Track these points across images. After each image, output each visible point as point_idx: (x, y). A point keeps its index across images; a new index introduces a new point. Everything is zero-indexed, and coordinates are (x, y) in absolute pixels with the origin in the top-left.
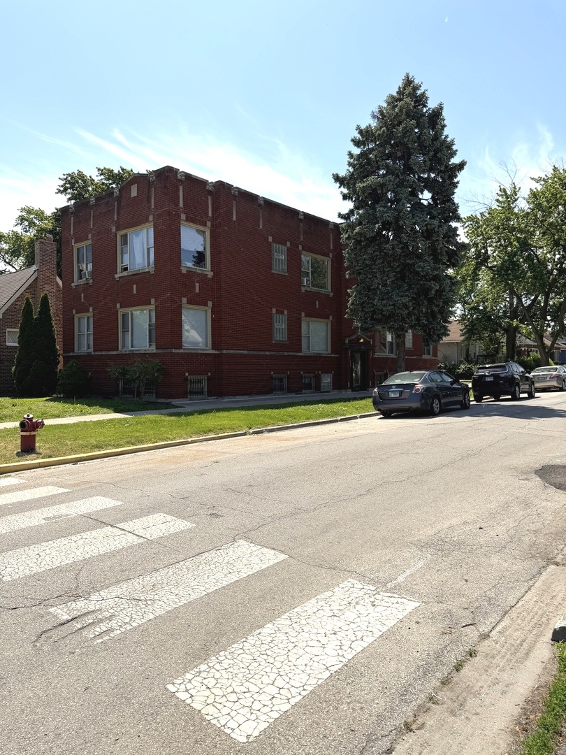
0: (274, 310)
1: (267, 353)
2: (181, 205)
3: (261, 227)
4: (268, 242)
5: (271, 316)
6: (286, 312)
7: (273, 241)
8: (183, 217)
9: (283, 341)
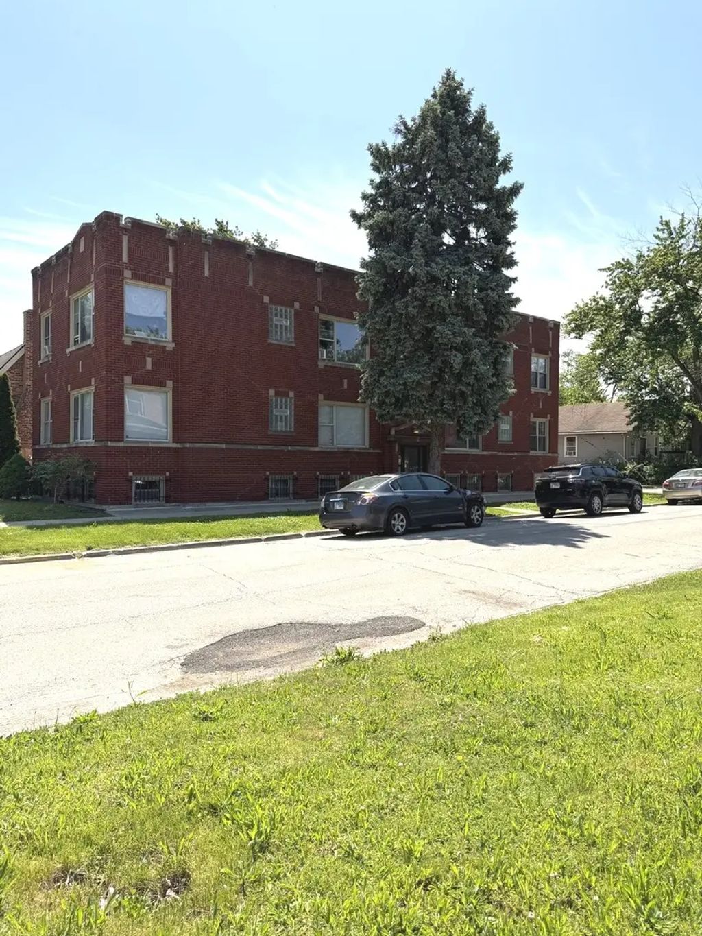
0: (272, 392)
1: (259, 447)
2: (125, 258)
3: (251, 283)
4: (262, 303)
5: (266, 400)
6: (291, 394)
7: (270, 301)
8: (128, 274)
9: (286, 432)
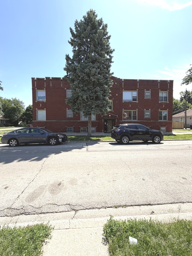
1: (64, 121)
2: (36, 86)
3: (62, 86)
4: (65, 90)
5: (65, 110)
7: (67, 89)
8: (36, 89)
9: (71, 117)
